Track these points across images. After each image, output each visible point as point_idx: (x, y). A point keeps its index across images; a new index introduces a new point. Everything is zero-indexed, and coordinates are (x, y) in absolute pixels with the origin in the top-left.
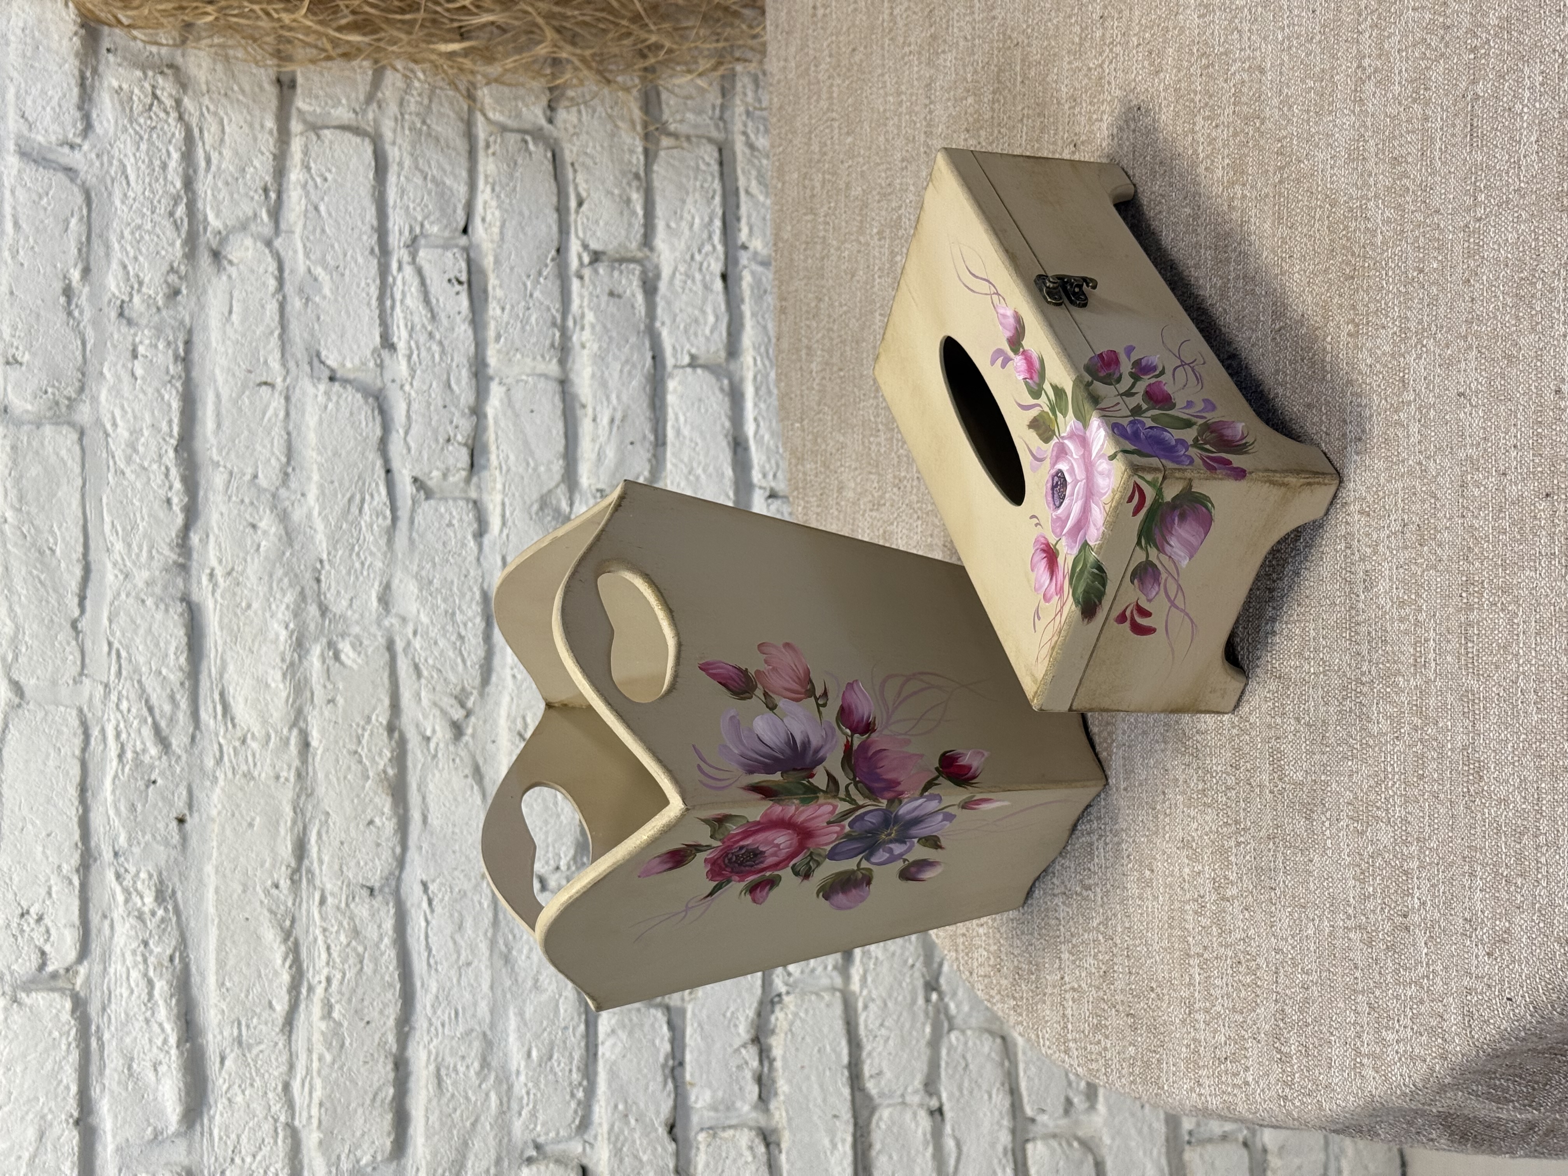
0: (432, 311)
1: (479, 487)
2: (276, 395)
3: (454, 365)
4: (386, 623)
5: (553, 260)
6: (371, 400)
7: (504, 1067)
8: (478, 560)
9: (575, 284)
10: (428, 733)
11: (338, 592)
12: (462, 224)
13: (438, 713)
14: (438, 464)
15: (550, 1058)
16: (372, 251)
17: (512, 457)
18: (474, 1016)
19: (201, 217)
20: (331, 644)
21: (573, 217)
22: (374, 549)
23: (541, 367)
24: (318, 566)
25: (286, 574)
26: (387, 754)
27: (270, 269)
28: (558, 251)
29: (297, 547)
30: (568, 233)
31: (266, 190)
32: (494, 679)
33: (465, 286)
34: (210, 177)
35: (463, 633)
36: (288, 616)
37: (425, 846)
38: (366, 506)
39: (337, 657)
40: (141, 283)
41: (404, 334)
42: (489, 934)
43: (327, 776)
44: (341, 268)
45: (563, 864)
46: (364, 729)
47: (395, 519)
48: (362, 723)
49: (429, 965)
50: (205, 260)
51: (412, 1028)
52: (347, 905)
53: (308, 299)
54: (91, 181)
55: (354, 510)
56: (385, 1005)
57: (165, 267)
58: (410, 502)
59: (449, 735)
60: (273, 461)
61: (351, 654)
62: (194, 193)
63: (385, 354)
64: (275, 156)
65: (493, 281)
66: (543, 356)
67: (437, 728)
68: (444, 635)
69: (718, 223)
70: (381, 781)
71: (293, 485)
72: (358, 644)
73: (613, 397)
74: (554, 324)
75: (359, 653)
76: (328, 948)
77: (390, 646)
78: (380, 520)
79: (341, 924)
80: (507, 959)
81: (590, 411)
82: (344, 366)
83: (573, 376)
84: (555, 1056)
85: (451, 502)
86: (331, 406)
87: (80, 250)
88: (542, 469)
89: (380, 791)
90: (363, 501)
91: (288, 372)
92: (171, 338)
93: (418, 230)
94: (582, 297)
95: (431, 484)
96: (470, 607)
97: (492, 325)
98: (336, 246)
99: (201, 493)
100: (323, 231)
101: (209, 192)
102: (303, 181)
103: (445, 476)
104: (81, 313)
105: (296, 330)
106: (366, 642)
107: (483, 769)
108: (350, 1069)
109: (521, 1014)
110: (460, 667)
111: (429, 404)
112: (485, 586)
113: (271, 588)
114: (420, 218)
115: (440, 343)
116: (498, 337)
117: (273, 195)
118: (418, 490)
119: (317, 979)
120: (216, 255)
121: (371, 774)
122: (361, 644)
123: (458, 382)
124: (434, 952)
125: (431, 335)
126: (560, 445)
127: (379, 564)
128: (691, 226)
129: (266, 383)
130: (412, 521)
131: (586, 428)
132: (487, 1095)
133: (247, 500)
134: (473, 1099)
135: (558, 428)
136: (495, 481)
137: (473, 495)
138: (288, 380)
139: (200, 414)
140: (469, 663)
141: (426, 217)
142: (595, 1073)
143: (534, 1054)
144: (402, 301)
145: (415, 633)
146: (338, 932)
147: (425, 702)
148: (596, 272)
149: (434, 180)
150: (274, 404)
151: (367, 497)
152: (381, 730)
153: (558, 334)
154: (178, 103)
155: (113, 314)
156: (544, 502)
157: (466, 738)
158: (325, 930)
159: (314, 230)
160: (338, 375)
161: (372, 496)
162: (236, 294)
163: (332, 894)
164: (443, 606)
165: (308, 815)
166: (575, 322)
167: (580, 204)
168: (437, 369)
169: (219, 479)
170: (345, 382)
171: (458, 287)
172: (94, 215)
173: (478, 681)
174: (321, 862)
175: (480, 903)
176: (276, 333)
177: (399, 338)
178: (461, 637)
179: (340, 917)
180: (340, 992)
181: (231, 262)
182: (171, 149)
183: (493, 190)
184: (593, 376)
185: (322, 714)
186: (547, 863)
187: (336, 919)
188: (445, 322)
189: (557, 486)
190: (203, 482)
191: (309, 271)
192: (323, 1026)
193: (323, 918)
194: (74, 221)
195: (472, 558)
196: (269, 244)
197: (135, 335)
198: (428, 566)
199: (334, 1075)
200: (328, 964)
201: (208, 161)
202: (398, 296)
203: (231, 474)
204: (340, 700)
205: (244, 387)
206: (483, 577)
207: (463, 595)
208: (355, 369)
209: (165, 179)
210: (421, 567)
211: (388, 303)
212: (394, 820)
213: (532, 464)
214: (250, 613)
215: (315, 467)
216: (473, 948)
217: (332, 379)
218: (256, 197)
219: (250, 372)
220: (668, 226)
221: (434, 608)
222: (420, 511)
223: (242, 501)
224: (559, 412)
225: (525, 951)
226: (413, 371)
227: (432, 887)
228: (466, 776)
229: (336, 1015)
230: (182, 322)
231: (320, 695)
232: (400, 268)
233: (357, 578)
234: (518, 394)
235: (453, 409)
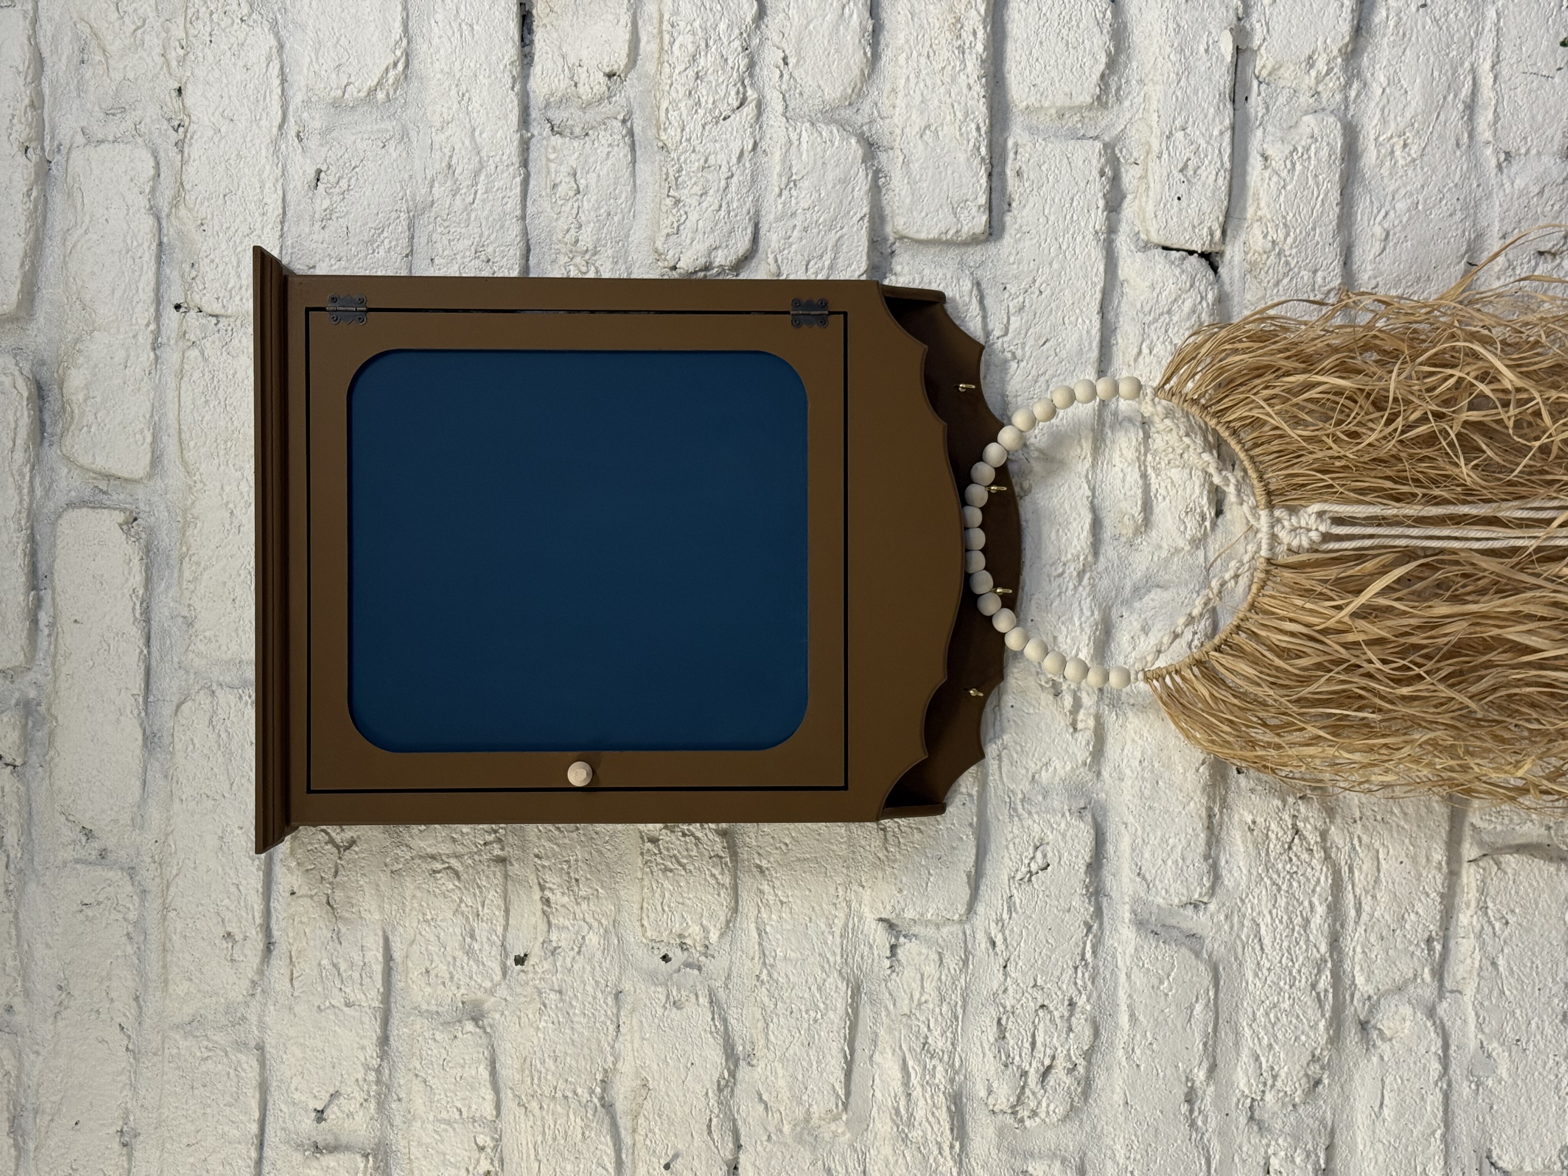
27: (1433, 1049)
34: (1361, 929)
40: (1275, 1077)
54: (1219, 950)
57: (1306, 1057)
62: (1340, 952)
64: (1442, 896)
87: (1205, 1044)
92: (1310, 1147)
101: (1359, 949)
102: (1478, 928)
104: (1205, 1122)
154: (1324, 835)
155: (1243, 1120)
159: (1491, 992)
172: (1221, 995)
182: (1315, 900)
194: (1198, 1008)
197: (1268, 1145)
201: (1359, 911)
209: (1308, 940)
230: (1323, 1122)
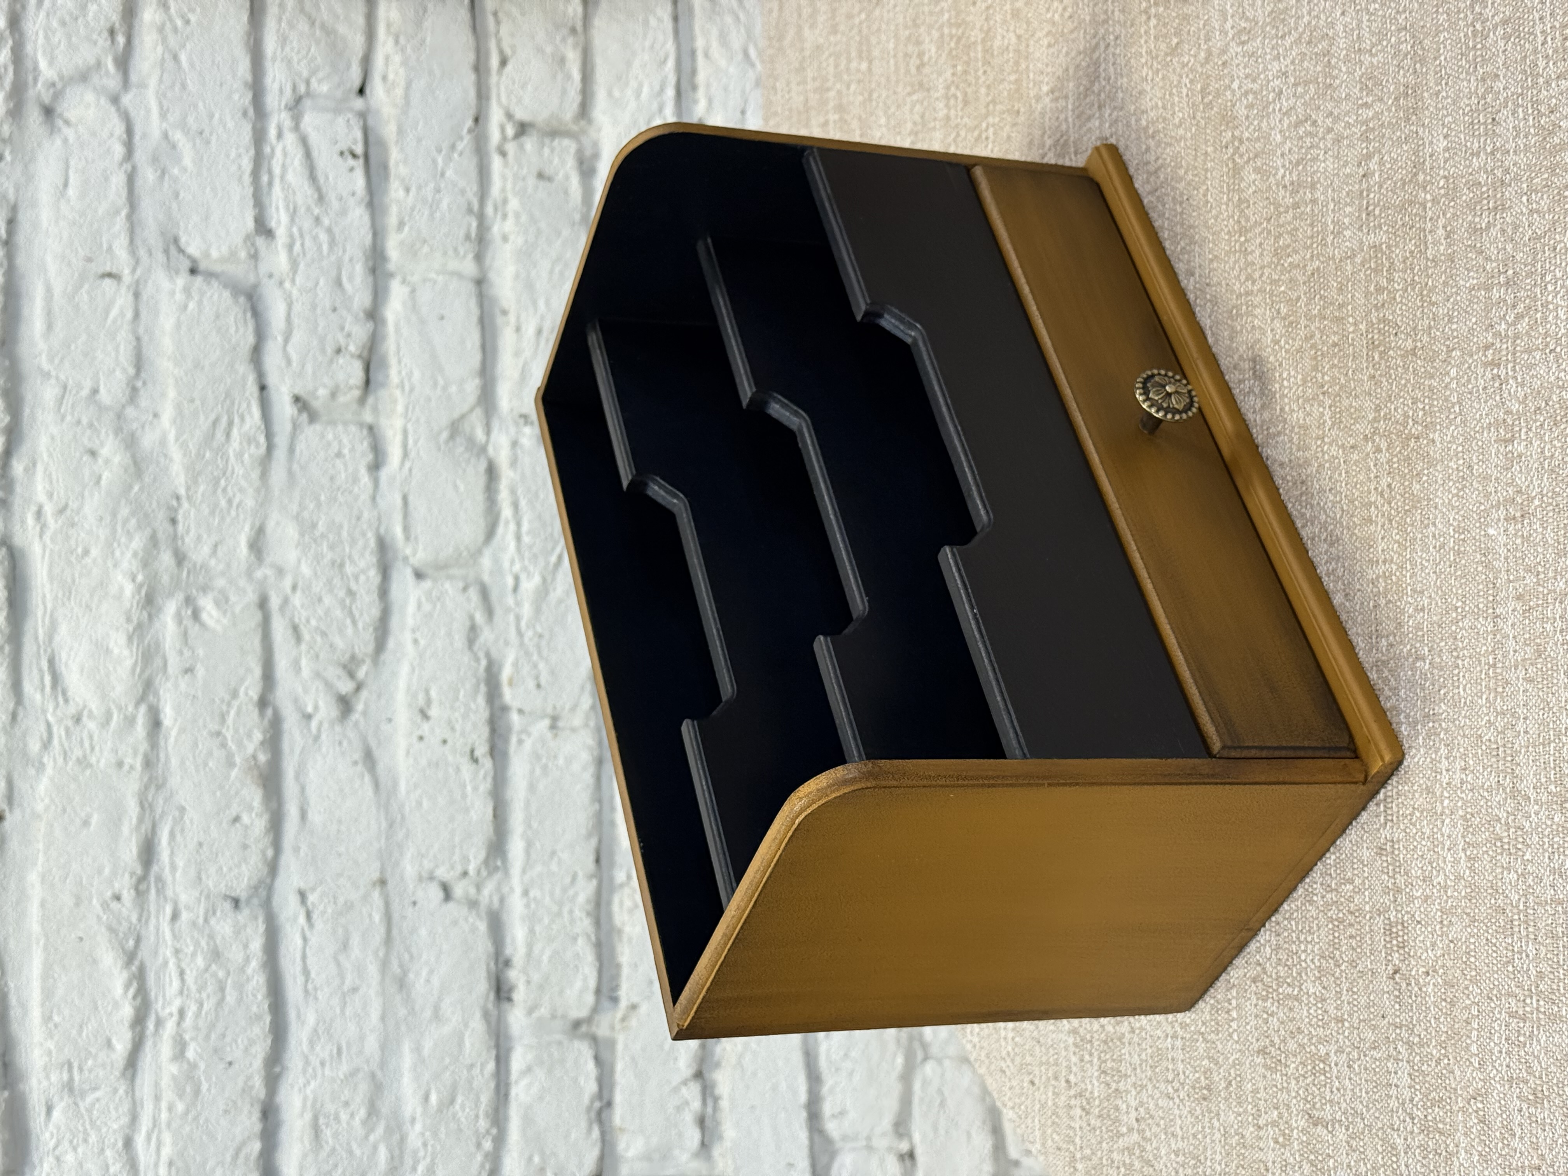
0: (319, 190)
1: (375, 410)
2: (123, 290)
3: (346, 258)
4: (259, 574)
5: (470, 131)
6: (242, 299)
7: (396, 1113)
8: (374, 498)
9: (496, 163)
10: (310, 709)
11: (199, 538)
12: (357, 84)
13: (321, 687)
14: (326, 380)
15: (452, 1101)
16: (245, 114)
17: (417, 374)
18: (360, 1052)
19: (29, 64)
20: (189, 600)
21: (494, 79)
22: (243, 483)
23: (453, 264)
24: (175, 503)
25: (133, 513)
26: (258, 736)
28: (476, 120)
29: (147, 479)
30: (488, 98)
31: (112, 32)
32: (391, 644)
33: (361, 161)
35: (354, 587)
36: (135, 565)
37: (304, 849)
38: (235, 432)
39: (196, 615)
41: (284, 218)
42: (381, 954)
43: (182, 763)
44: (207, 133)
45: (472, 869)
46: (229, 705)
47: (270, 448)
48: (227, 698)
49: (306, 991)
50: (34, 117)
51: (284, 1068)
52: (206, 920)
53: (163, 173)
55: (220, 435)
56: (252, 1042)
58: (288, 427)
59: (335, 713)
60: (118, 373)
61: (215, 613)
63: (260, 241)
65: (394, 155)
66: (456, 250)
67: (321, 704)
68: (331, 591)
69: (670, 92)
70: (250, 769)
71: (144, 402)
72: (222, 602)
73: (541, 303)
74: (470, 211)
75: (225, 613)
76: (182, 973)
77: (263, 604)
78: (253, 447)
79: (197, 944)
80: (402, 983)
81: (512, 318)
82: (207, 255)
83: (492, 276)
84: (459, 1100)
85: (340, 428)
86: (191, 306)
88: (453, 389)
89: (248, 782)
90: (230, 424)
91: (137, 262)
93: (302, 89)
94: (504, 178)
95: (316, 404)
96: (362, 555)
97: (394, 210)
98: (201, 104)
99: (27, 411)
100: (184, 86)
103: (333, 395)
105: (148, 210)
106: (233, 598)
107: (377, 753)
108: (207, 1120)
109: (418, 1049)
110: (350, 631)
111: (314, 307)
112: (382, 531)
113: (114, 531)
114: (305, 74)
115: (329, 231)
116: (401, 225)
117: (121, 40)
118: (300, 411)
119: (167, 1011)
120: (48, 112)
121: (238, 760)
122: (227, 600)
123: (351, 278)
124: (313, 975)
125: (317, 220)
126: (476, 359)
127: (250, 503)
128: (638, 94)
129: (110, 275)
130: (291, 450)
131: (507, 340)
132: (375, 1148)
133: (85, 421)
134: (358, 1152)
135: (474, 338)
136: (395, 402)
137: (368, 417)
138: (139, 272)
139: (25, 312)
140: (360, 625)
141: (313, 72)
142: (506, 1119)
143: (434, 1098)
144: (282, 177)
145: (294, 588)
146: (194, 955)
147: (306, 672)
148: (521, 147)
149: (323, 26)
150: (120, 302)
151: (237, 420)
152: (251, 707)
153: (474, 224)
156: (455, 428)
157: (356, 716)
158: (177, 952)
160: (203, 266)
161: (242, 418)
162: (72, 163)
163: (188, 908)
164: (329, 556)
165: (159, 811)
166: (496, 209)
167: (504, 62)
168: (325, 263)
169: (49, 393)
170: (210, 275)
171: (351, 162)
173: (370, 648)
174: (173, 867)
175: (370, 916)
176: (124, 213)
177: (279, 222)
178: (351, 593)
179: (196, 935)
180: (196, 1028)
181: (67, 123)
183: (397, 42)
184: (517, 276)
185: (176, 686)
186: (452, 868)
187: (192, 937)
188: (335, 204)
189: (471, 410)
190: (29, 397)
191: (166, 136)
192: (174, 1069)
193: (175, 936)
195: (365, 497)
196: (115, 100)
198: (312, 506)
199: (188, 1129)
200: (181, 992)
202: (277, 170)
203: (65, 388)
204: (200, 671)
205: (83, 278)
206: (379, 519)
207: (353, 542)
208: (223, 260)
210: (302, 507)
211: (265, 178)
212: (266, 817)
213: (441, 382)
214: (88, 560)
215: (171, 381)
216: (360, 970)
217: (193, 271)
218: (101, 42)
219: (89, 260)
220: (610, 94)
221: (318, 558)
222: (302, 437)
223: (79, 422)
224: (475, 319)
225: (424, 973)
226: (294, 264)
227: (312, 898)
228: (355, 763)
229: (190, 1054)
231: (174, 664)
232: (280, 135)
233: (223, 519)
234: (425, 296)
235: (344, 313)
